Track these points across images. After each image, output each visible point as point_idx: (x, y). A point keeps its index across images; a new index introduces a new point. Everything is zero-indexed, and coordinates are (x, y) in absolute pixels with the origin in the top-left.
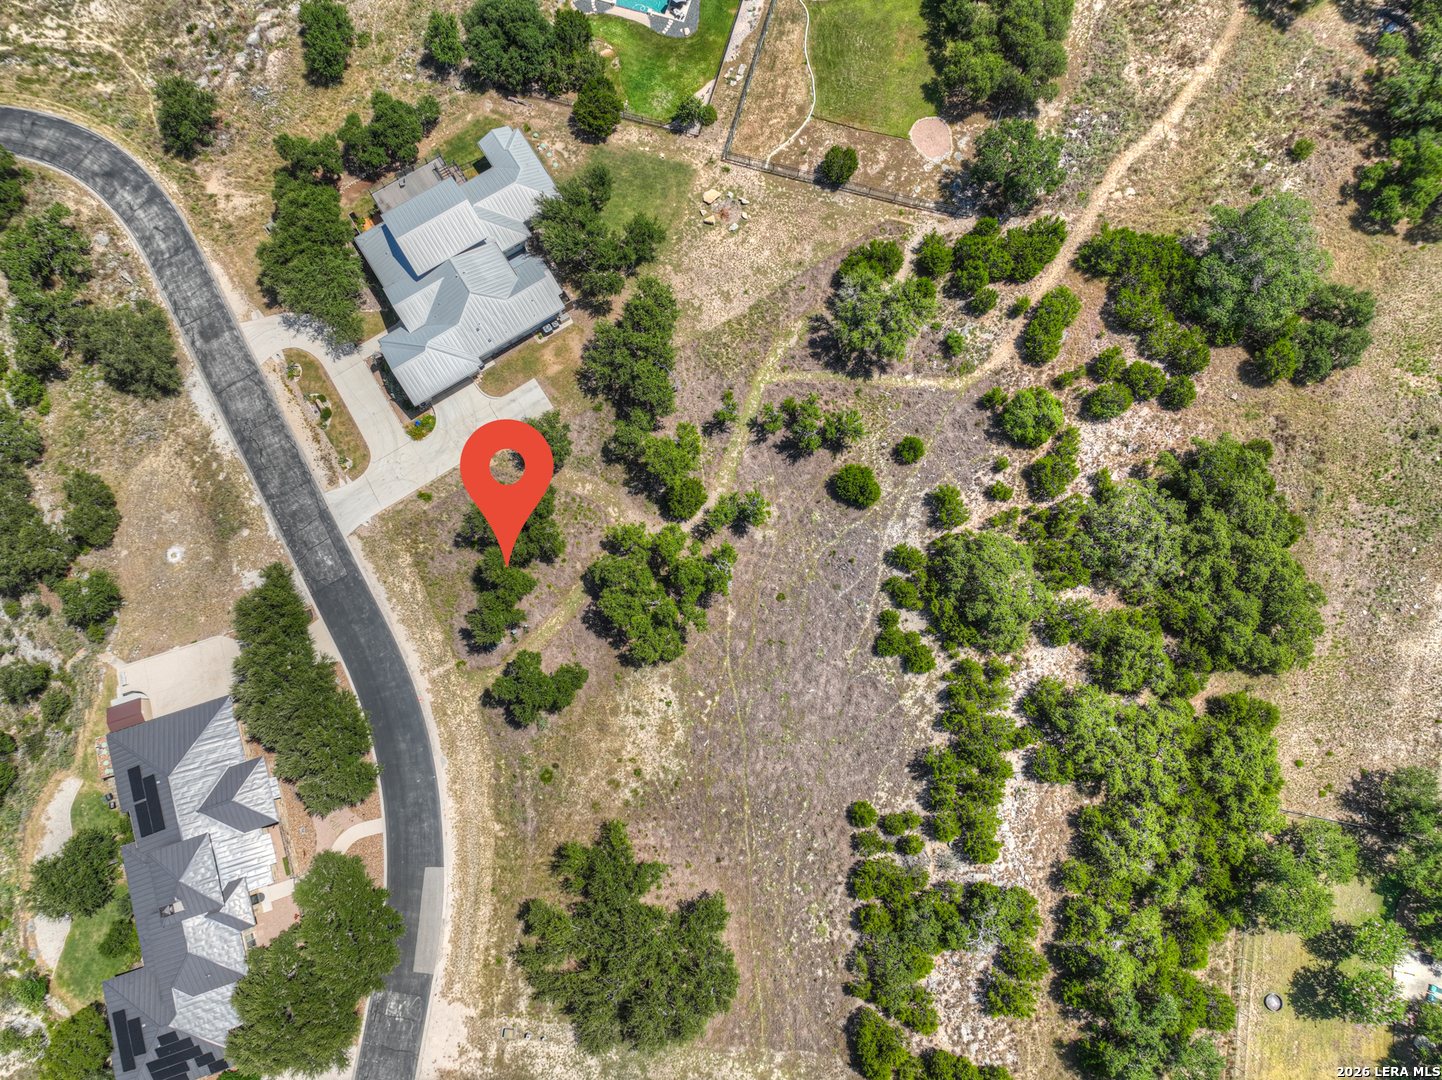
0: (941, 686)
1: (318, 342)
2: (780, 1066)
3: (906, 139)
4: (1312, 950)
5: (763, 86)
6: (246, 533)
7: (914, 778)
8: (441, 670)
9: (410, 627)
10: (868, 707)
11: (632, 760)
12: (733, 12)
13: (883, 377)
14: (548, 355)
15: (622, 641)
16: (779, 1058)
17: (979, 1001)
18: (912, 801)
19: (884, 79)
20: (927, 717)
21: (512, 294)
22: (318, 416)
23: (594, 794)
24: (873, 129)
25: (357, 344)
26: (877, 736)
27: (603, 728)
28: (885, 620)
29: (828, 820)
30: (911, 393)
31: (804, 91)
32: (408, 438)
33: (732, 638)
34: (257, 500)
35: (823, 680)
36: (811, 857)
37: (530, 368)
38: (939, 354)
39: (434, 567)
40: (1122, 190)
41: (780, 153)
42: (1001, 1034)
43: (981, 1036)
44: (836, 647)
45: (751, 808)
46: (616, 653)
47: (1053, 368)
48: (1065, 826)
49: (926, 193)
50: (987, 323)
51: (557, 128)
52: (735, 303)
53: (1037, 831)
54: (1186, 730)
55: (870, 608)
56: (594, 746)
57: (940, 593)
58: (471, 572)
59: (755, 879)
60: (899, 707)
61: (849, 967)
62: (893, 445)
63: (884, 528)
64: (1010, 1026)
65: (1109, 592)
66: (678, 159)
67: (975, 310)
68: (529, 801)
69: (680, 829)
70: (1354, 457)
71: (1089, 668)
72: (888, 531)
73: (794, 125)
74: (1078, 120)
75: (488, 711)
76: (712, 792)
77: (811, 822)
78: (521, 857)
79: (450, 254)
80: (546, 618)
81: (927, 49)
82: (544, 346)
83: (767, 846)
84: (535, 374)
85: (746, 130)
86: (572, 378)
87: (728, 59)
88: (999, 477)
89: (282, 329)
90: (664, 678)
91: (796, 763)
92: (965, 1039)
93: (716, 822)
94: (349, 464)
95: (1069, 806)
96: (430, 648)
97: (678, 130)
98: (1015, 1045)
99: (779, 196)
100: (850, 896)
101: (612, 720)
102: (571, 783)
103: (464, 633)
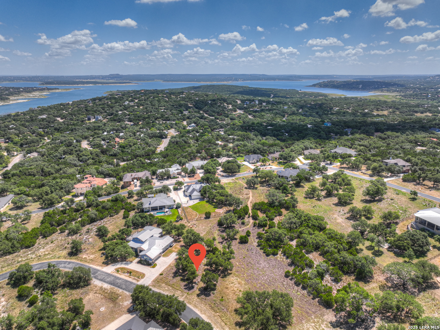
0: (282, 255)
1: (122, 265)
2: (315, 318)
3: (216, 211)
4: (370, 250)
5: (188, 214)
6: (120, 297)
7: (291, 267)
8: (184, 297)
10: (274, 263)
11: (237, 290)
12: (177, 210)
14: (174, 249)
16: (313, 317)
17: (335, 283)
20: (284, 259)
22: (129, 274)
25: (132, 262)
26: (279, 265)
27: (227, 288)
28: (265, 252)
29: (283, 280)
31: (195, 213)
32: (152, 268)
33: (240, 266)
34: (121, 290)
35: (262, 263)
36: (285, 286)
37: (171, 252)
38: (242, 225)
39: (171, 283)
41: (197, 219)
44: (260, 259)
48: (320, 256)
50: (246, 219)
55: (261, 252)
56: (228, 292)
58: (180, 280)
60: (278, 260)
61: (310, 296)
63: (253, 244)
64: (343, 282)
66: (180, 224)
67: (243, 219)
68: (221, 306)
73: (197, 216)
75: (200, 297)
77: (280, 281)
79: (148, 238)
81: (210, 205)
82: (172, 248)
84: (173, 252)
85: (189, 218)
87: (180, 214)
89: (112, 267)
91: (269, 275)
94: (140, 277)
95: (317, 254)
96: (179, 295)
97: (178, 222)
99: (201, 222)
100: (298, 287)
101: (227, 286)
102: (228, 299)
103: (185, 289)
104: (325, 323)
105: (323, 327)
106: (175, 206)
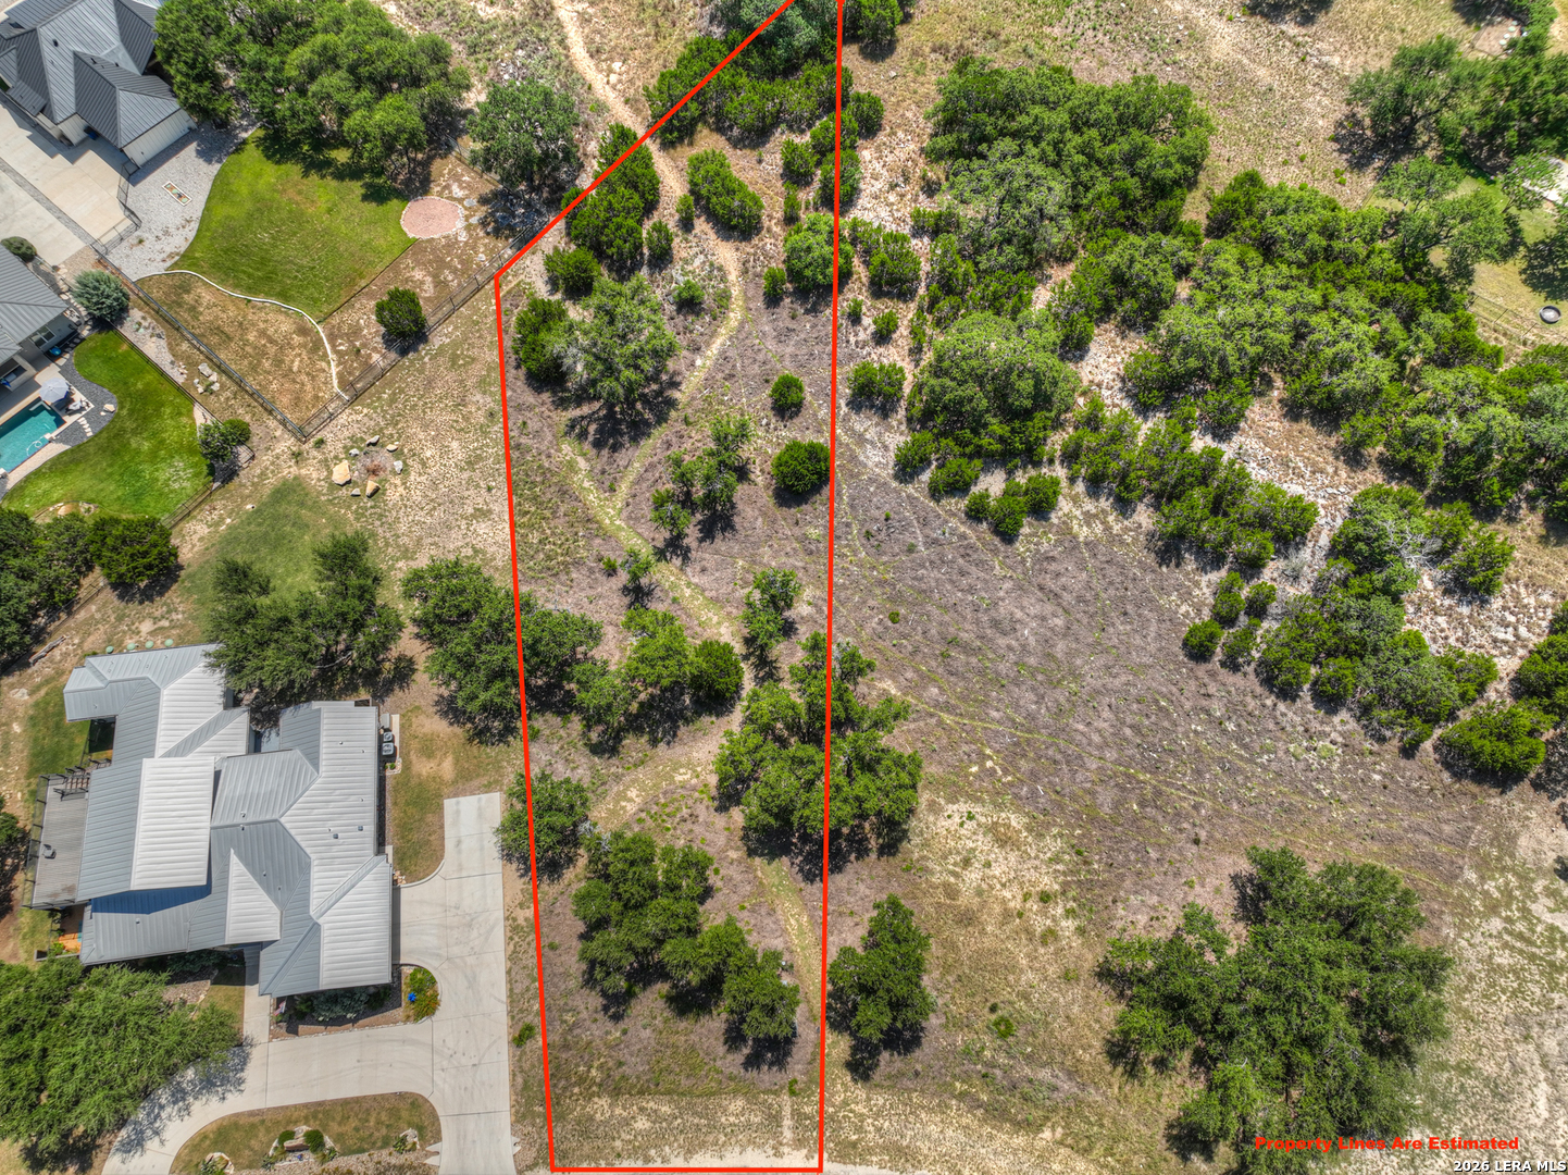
0: (1080, 487)
1: (196, 1106)
2: (1482, 879)
3: (415, 242)
4: (1504, 259)
5: (244, 357)
7: (1178, 565)
8: (787, 1122)
9: (703, 1145)
10: (1074, 579)
11: (1026, 897)
12: (125, 347)
13: (683, 387)
14: (423, 768)
15: (860, 842)
16: (1472, 876)
17: (1470, 603)
18: (1204, 579)
19: (326, 231)
20: (1111, 519)
21: (316, 766)
22: (309, 1157)
23: (1053, 971)
24: (379, 268)
25: (239, 1044)
26: (1111, 583)
27: (967, 919)
28: (976, 514)
29: (1193, 685)
30: (718, 367)
31: (282, 318)
32: (426, 1022)
33: (919, 698)
35: (1019, 614)
36: (1231, 727)
37: (427, 801)
38: (690, 319)
39: (635, 1067)
40: (610, 71)
41: (340, 376)
42: (1517, 597)
43: (1512, 619)
44: (986, 581)
45: (1145, 770)
46: (873, 856)
47: (770, 217)
48: (1296, 426)
49: (490, 251)
50: (684, 254)
51: (120, 619)
52: (496, 508)
53: (1292, 455)
54: (1243, 254)
55: (953, 522)
56: (987, 943)
57: (975, 432)
58: (667, 1014)
59: (1235, 807)
60: (1086, 544)
61: (1382, 740)
62: (771, 414)
63: (865, 466)
64: (1509, 580)
65: (1049, 271)
66: (267, 491)
67: (662, 258)
68: (1027, 1071)
69: (1139, 873)
70: (1005, 11)
71: (1127, 325)
72: (870, 464)
73: (318, 344)
74: (506, 77)
75: (877, 1076)
76: (1106, 811)
77: (1188, 705)
78: (1101, 1117)
79: (205, 823)
80: (785, 931)
81: (323, 177)
82: (407, 767)
83: (1198, 773)
84: (439, 796)
85: (285, 400)
86: (474, 749)
87: (180, 380)
88: (866, 321)
89: (136, 1161)
90: (934, 808)
91: (1108, 691)
92: (1511, 638)
93: (1147, 823)
94: (411, 1135)
95: (1275, 412)
96: (748, 1125)
97: (230, 474)
98: (1534, 585)
99: (393, 400)
100: (1293, 700)
101: (962, 901)
102: (1026, 997)
103: (752, 1062)
104: (1539, 886)
105: (1548, 918)
106: (78, 312)
